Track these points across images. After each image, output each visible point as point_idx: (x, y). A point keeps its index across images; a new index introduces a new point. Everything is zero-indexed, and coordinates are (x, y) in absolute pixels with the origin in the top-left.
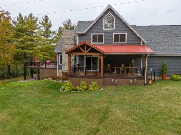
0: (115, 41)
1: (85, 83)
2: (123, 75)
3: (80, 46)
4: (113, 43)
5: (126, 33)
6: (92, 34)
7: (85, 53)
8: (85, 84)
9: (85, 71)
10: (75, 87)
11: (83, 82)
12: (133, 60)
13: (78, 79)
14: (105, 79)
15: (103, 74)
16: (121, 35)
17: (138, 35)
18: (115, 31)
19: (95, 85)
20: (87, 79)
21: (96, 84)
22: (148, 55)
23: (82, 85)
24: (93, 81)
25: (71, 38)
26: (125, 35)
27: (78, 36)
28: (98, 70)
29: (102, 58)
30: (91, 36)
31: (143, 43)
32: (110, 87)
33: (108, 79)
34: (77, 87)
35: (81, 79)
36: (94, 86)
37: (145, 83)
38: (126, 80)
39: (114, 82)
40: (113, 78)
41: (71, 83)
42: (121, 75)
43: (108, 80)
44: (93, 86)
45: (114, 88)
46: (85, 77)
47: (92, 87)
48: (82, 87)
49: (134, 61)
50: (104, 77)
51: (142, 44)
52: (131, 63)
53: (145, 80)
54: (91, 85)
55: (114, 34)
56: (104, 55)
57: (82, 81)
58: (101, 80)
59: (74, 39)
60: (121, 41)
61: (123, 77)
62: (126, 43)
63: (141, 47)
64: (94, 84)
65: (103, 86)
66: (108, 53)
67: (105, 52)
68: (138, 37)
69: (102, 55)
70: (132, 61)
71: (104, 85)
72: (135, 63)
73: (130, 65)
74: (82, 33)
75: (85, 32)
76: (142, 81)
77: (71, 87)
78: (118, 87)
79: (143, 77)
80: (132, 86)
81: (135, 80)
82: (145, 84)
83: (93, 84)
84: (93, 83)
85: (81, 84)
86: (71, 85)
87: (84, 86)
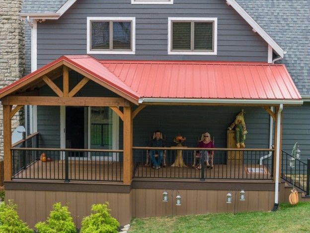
0: (175, 47)
1: (65, 208)
2: (203, 178)
3: (46, 75)
4: (170, 53)
5: (215, 20)
6: (89, 19)
7: (65, 98)
8: (67, 213)
9: (67, 160)
10: (32, 226)
11: (58, 205)
12: (240, 118)
13: (41, 194)
14: (141, 192)
15: (134, 172)
16: (197, 24)
17: (257, 28)
18: (173, 11)
19: (104, 216)
20: (72, 195)
21: (105, 211)
22: (281, 106)
23: (57, 218)
24: (97, 203)
25: (7, 26)
26: (210, 24)
27: (35, 26)
28: (115, 158)
29: (127, 117)
30: (86, 24)
31: (275, 55)
32: (158, 219)
33: (151, 193)
34: (38, 225)
35: (51, 195)
36: (101, 219)
37: (276, 202)
38: (212, 194)
39: (172, 201)
40: (167, 189)
41: (15, 209)
42: (194, 176)
43: (149, 195)
44: (97, 218)
45: (171, 224)
46: (67, 185)
47: (94, 224)
48: (55, 224)
49: (244, 123)
50: (134, 185)
51: (270, 60)
52: (234, 129)
53: (274, 190)
54: (88, 218)
55: (170, 19)
56: (133, 107)
57: (56, 201)
58: (125, 198)
59: (17, 31)
60: (197, 47)
61: (203, 185)
62: (215, 53)
63: (269, 69)
64: (98, 214)
65: (133, 218)
66: (146, 100)
67: (138, 98)
68: (257, 35)
69: (126, 107)
70: (236, 122)
71: (136, 214)
72: (247, 129)
73: (230, 136)
74: (52, 13)
75: (62, 11)
76: (264, 194)
77: (17, 225)
78: (186, 220)
79: (270, 181)
80: (232, 216)
81: (243, 192)
82: (276, 207)
83: (94, 213)
84: (94, 207)
85: (52, 214)
86: (16, 217)
87: (64, 220)
